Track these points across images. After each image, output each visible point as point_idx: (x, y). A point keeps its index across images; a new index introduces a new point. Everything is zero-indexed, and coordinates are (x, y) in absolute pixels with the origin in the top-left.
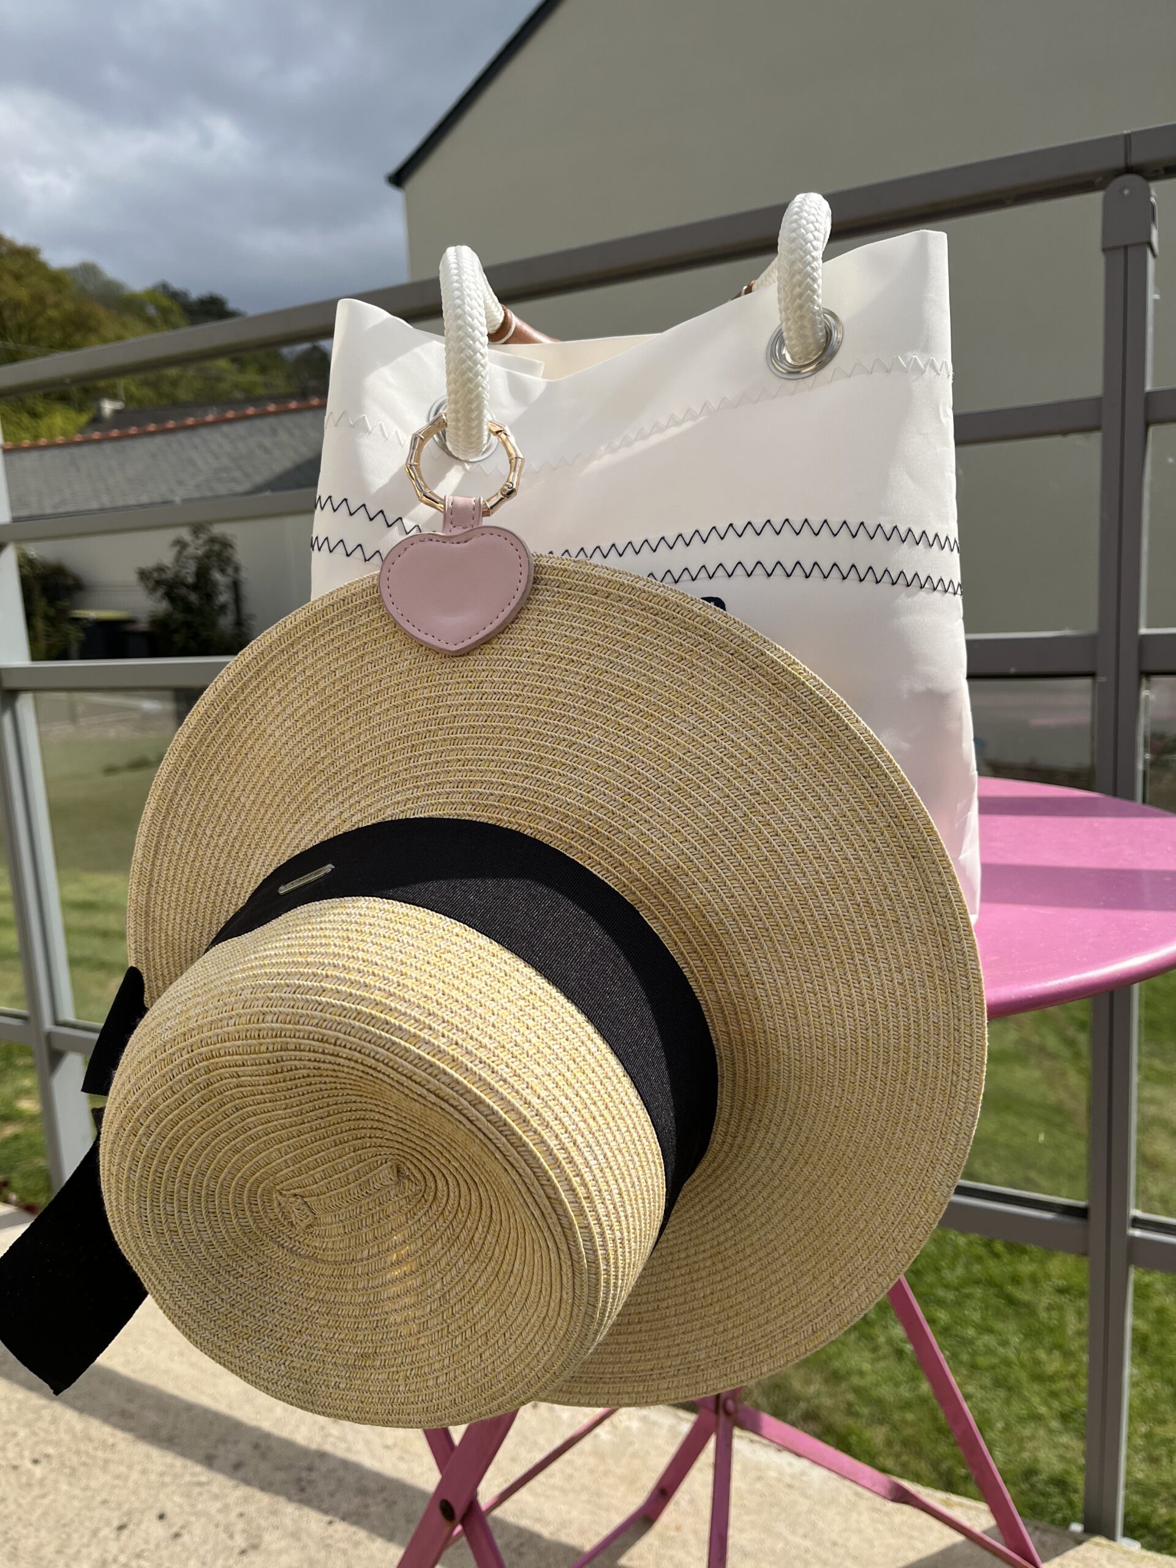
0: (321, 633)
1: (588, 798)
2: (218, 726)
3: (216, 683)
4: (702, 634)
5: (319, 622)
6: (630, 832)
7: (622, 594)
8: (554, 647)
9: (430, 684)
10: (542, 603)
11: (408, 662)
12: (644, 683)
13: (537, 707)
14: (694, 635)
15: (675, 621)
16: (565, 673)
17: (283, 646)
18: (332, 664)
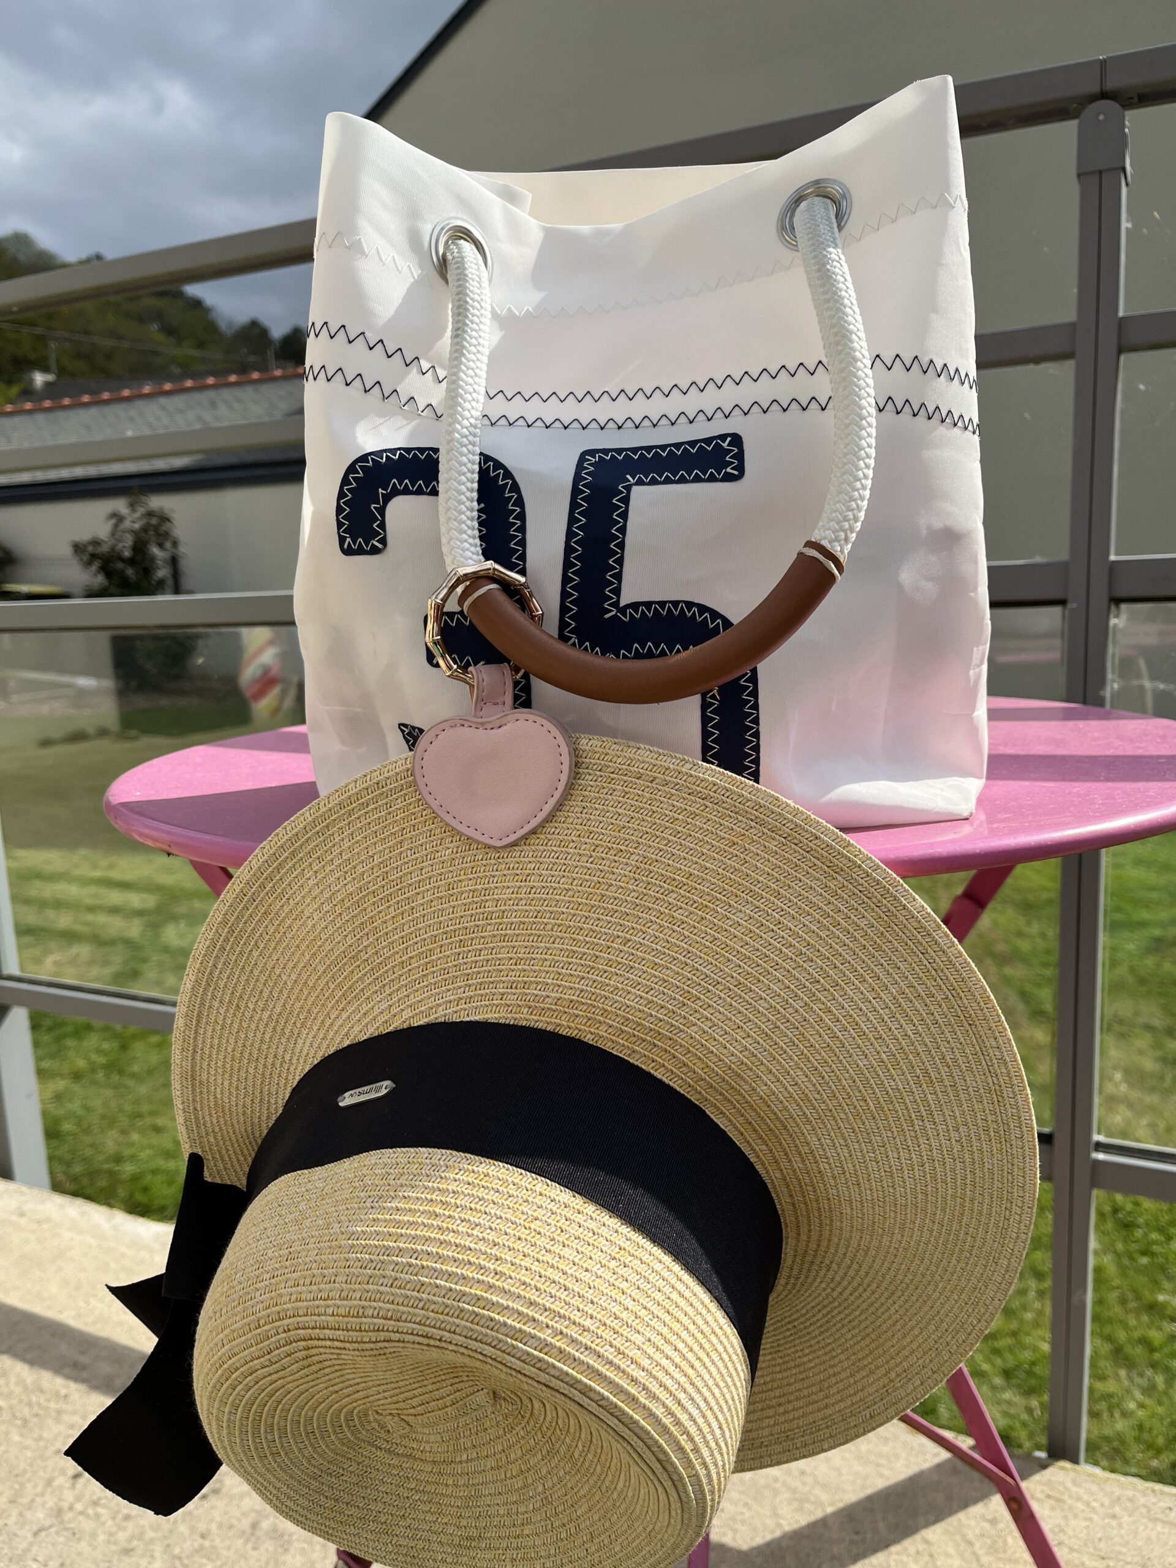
0: (356, 816)
1: (648, 999)
2: (255, 903)
3: (250, 862)
4: (753, 818)
5: (354, 805)
6: (692, 1031)
7: (668, 778)
8: (601, 836)
9: (475, 876)
10: (585, 788)
11: (450, 850)
12: (696, 872)
13: (587, 902)
14: (744, 820)
15: (724, 805)
16: (613, 864)
17: (318, 828)
18: (370, 849)
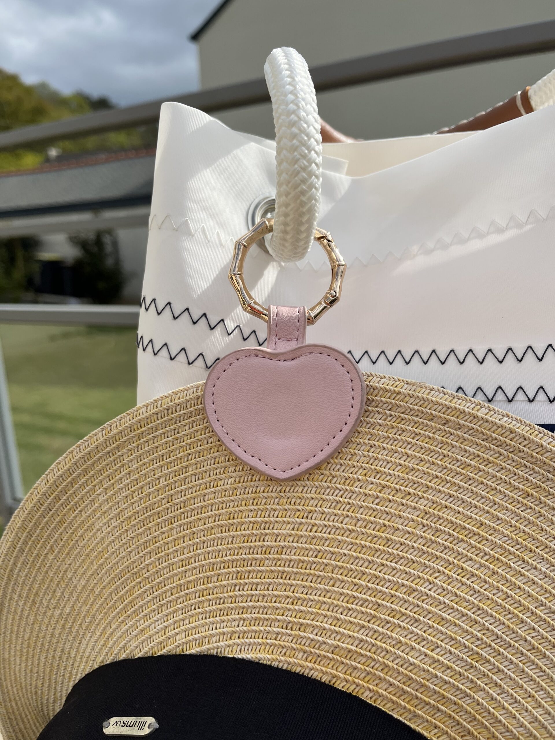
0: (145, 439)
5: (144, 429)
10: (373, 426)
13: (372, 545)
16: (401, 507)
18: (156, 472)
